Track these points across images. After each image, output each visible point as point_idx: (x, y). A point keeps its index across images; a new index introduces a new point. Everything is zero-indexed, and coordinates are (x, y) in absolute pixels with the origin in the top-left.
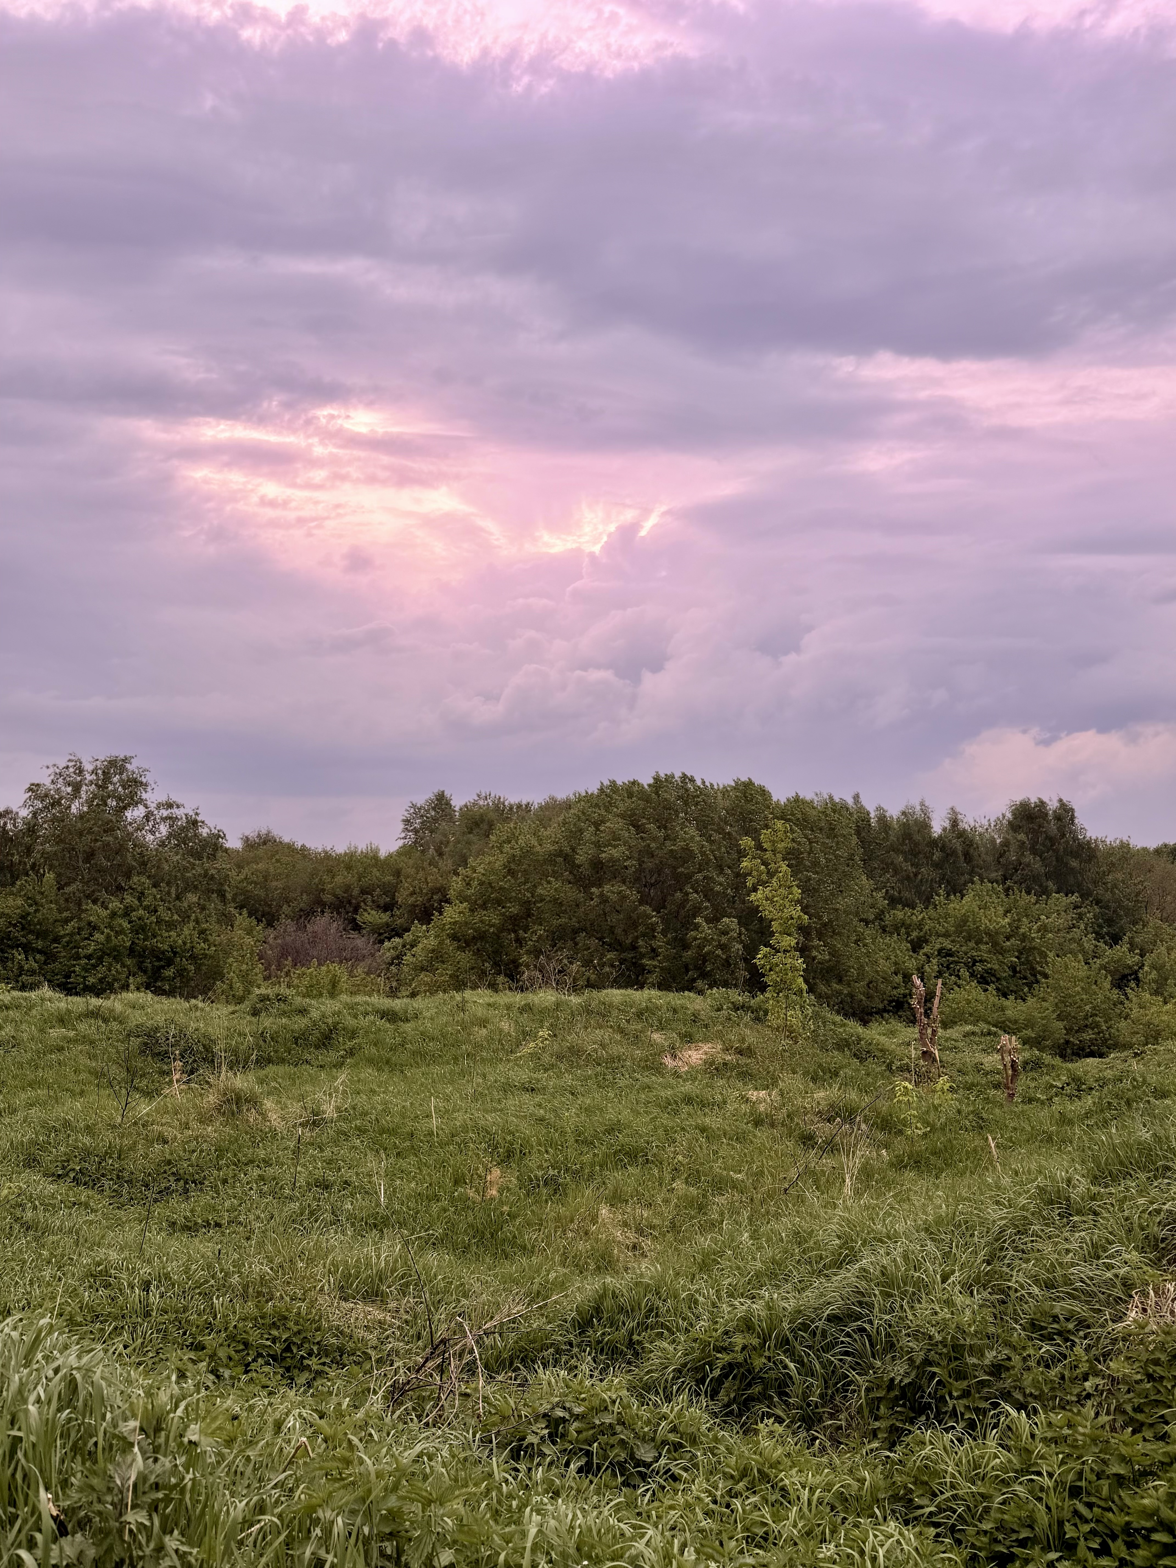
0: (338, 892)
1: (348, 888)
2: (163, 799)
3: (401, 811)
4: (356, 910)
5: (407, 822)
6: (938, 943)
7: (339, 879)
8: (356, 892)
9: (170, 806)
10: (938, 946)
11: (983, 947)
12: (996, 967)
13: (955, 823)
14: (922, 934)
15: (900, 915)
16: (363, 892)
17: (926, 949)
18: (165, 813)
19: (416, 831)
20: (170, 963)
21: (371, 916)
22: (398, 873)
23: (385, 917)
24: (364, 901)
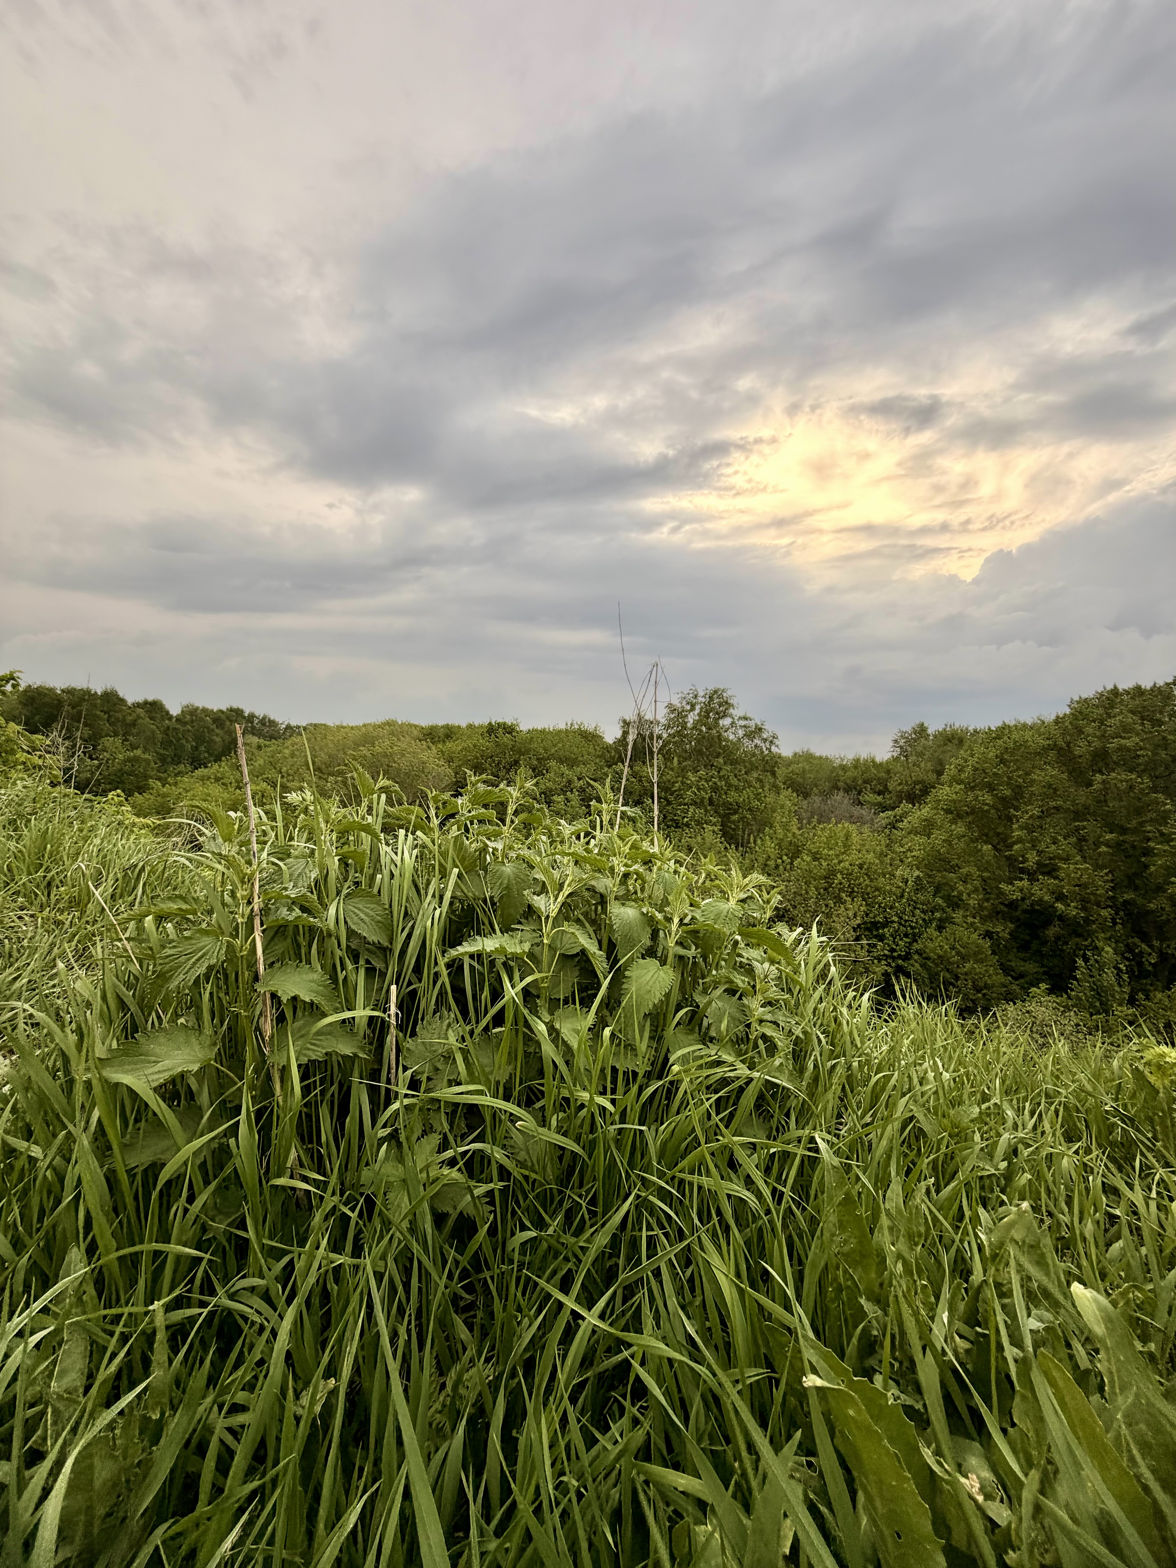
0: (848, 782)
1: (855, 779)
2: (742, 715)
3: (893, 734)
4: (859, 793)
5: (896, 741)
7: (849, 774)
8: (860, 782)
9: (746, 718)
16: (866, 782)
18: (742, 723)
19: (901, 747)
20: (736, 812)
21: (870, 797)
22: (888, 772)
23: (879, 799)
24: (865, 788)
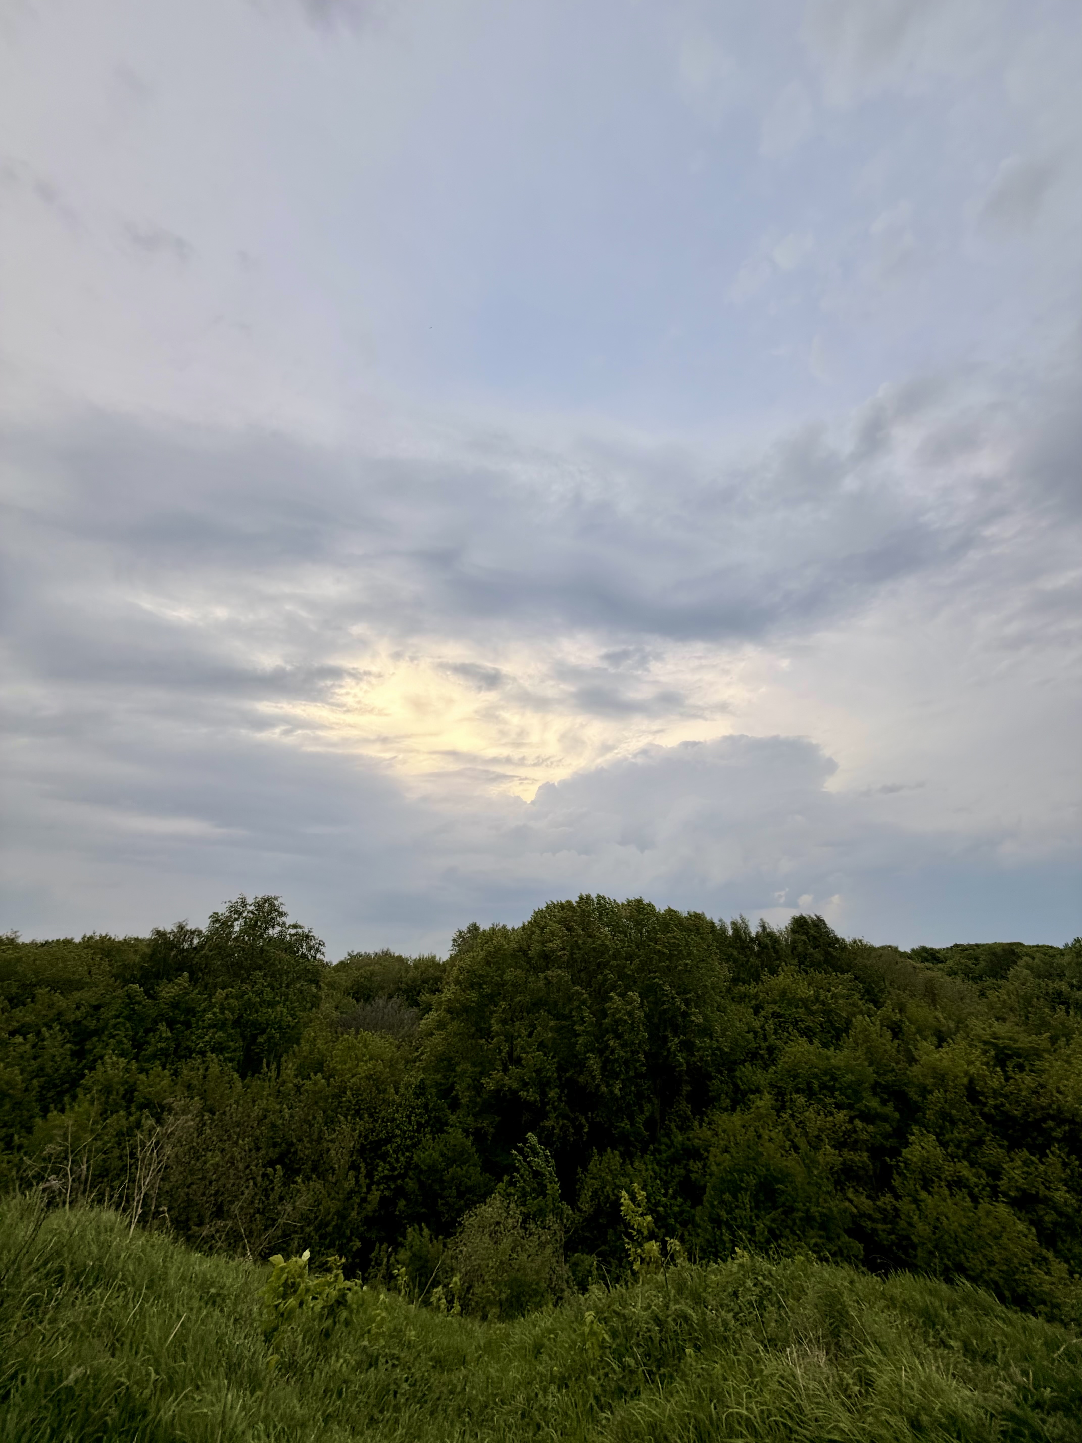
2: (293, 922)
4: (418, 994)
6: (770, 1009)
7: (411, 975)
8: (419, 983)
9: (296, 926)
10: (771, 1011)
11: (799, 1010)
12: (811, 1025)
13: (764, 928)
14: (758, 1002)
15: (743, 989)
17: (763, 1013)
18: (291, 931)
21: (427, 997)
24: (424, 988)
